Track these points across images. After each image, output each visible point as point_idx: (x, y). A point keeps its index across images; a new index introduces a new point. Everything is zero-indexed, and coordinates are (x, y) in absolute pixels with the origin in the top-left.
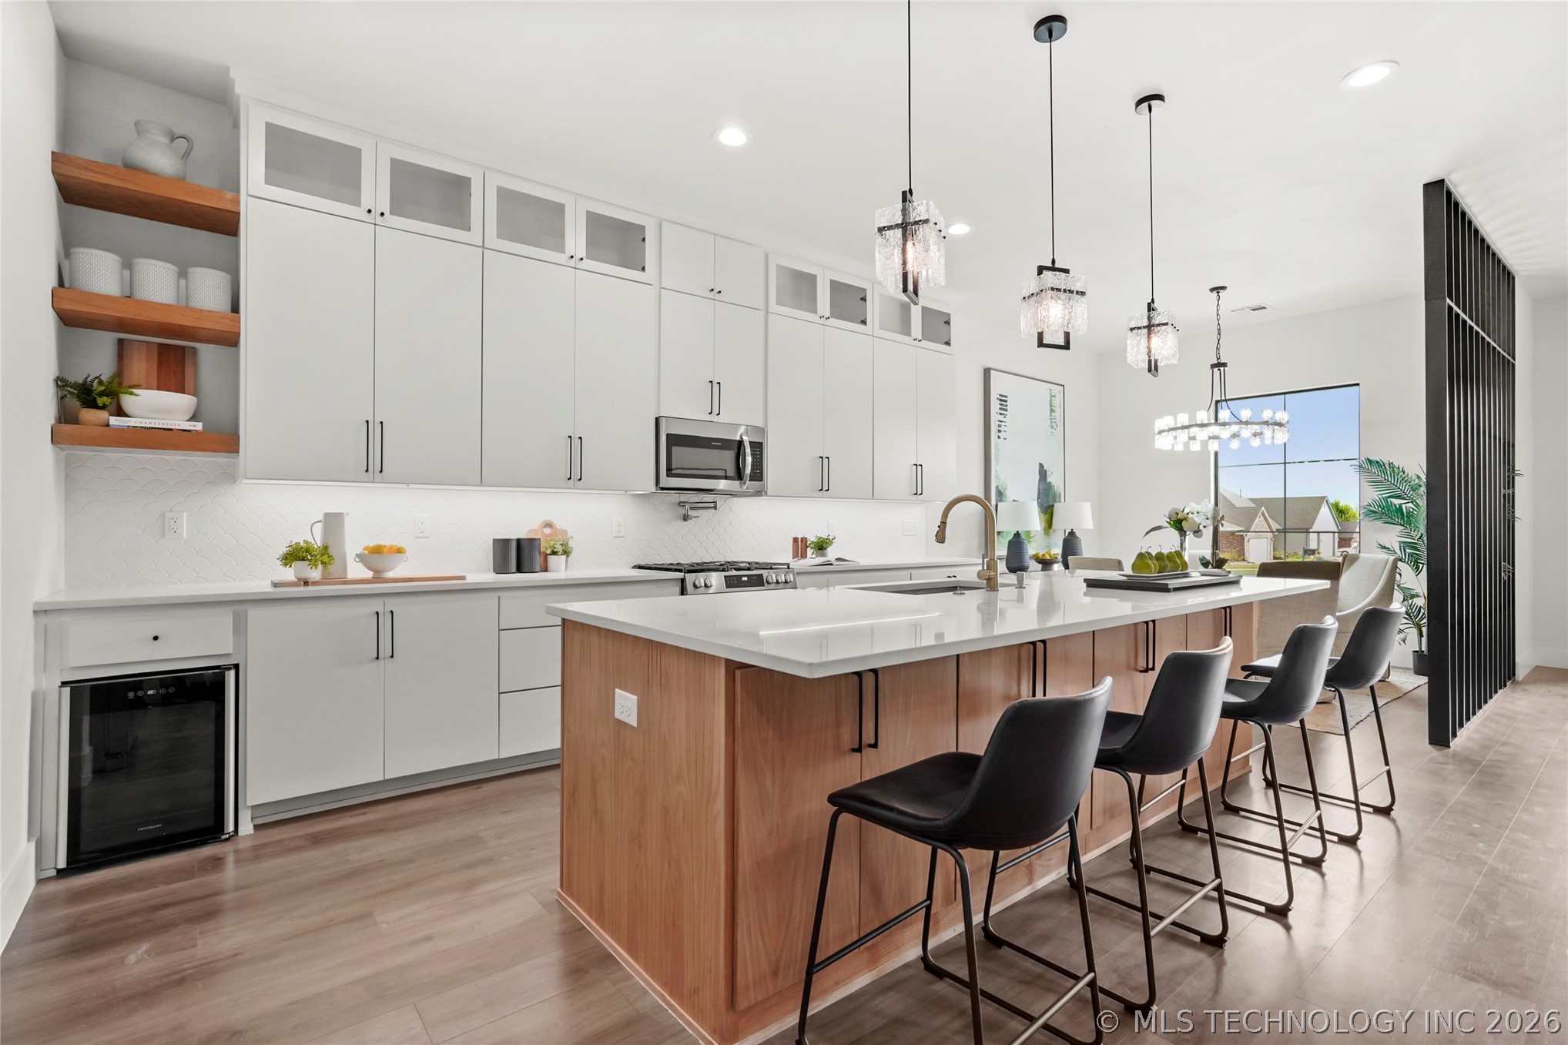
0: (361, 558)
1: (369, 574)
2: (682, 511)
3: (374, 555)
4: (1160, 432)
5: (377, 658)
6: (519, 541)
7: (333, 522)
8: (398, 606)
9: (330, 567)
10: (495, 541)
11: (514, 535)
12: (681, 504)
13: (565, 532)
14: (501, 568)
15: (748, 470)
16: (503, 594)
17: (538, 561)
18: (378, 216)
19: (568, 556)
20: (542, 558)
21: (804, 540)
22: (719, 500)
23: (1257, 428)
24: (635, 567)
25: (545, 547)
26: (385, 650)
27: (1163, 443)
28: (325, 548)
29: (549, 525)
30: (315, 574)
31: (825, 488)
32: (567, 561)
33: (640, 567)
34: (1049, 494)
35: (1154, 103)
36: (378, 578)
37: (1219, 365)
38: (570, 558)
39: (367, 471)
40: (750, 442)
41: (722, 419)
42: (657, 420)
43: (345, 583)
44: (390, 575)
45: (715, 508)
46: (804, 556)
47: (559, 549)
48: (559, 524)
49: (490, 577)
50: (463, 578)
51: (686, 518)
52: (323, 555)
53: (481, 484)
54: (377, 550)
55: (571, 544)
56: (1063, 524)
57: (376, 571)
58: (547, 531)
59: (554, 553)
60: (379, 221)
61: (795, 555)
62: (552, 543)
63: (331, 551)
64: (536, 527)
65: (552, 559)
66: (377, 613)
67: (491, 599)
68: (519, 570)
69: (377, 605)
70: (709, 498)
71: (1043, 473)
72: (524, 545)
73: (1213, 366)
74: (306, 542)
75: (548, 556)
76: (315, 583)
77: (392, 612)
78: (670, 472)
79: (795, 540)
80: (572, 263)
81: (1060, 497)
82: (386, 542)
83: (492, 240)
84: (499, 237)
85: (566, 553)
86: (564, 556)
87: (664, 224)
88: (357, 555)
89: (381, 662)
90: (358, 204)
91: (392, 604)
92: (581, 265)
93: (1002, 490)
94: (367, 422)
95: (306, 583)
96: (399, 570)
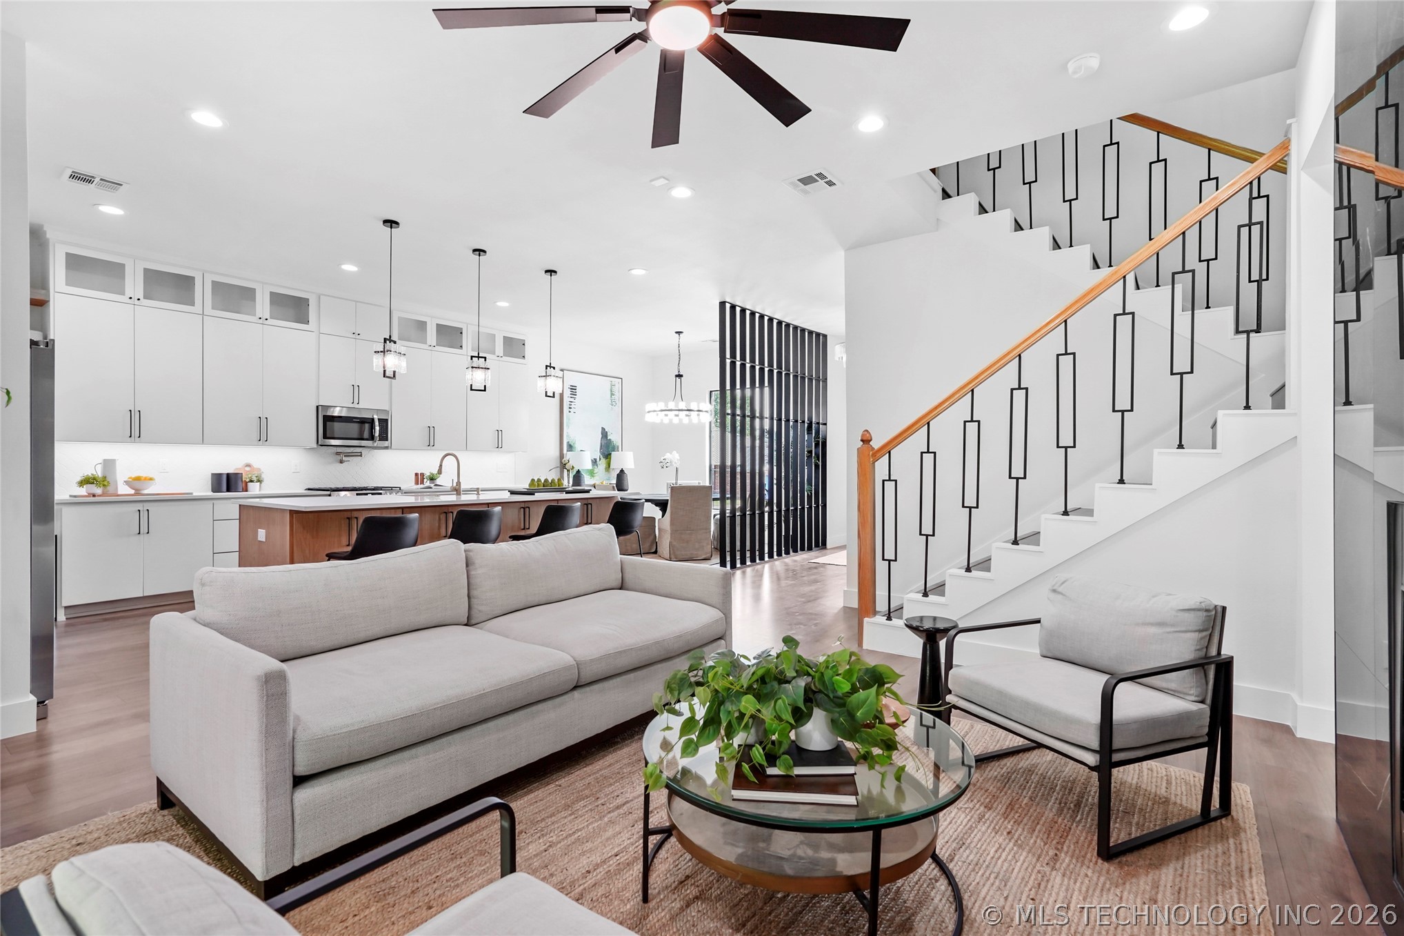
0: (127, 483)
1: (133, 492)
2: (339, 458)
3: (135, 483)
4: (649, 412)
5: (139, 533)
6: (228, 475)
7: (109, 464)
8: (153, 508)
9: (108, 488)
10: (212, 474)
11: (225, 471)
12: (338, 454)
13: (259, 469)
14: (217, 488)
15: (377, 434)
16: (215, 502)
17: (241, 485)
18: (136, 301)
19: (261, 483)
20: (244, 484)
21: (422, 475)
22: (364, 451)
23: (677, 413)
24: (306, 490)
25: (245, 478)
26: (144, 529)
27: (650, 418)
28: (105, 478)
29: (248, 465)
30: (99, 491)
31: (432, 444)
32: (260, 486)
33: (309, 489)
34: (609, 446)
35: (553, 274)
36: (138, 493)
37: (680, 376)
38: (262, 485)
39: (130, 437)
40: (379, 419)
41: (360, 406)
42: (317, 407)
43: (118, 495)
44: (146, 492)
45: (361, 456)
46: (422, 482)
47: (255, 479)
48: (255, 465)
49: (210, 494)
50: (192, 494)
51: (341, 462)
52: (103, 481)
53: (203, 444)
54: (138, 479)
55: (263, 476)
56: (616, 465)
57: (136, 490)
58: (248, 469)
59: (251, 481)
60: (137, 302)
61: (417, 483)
62: (250, 476)
63: (108, 479)
64: (240, 467)
65: (250, 485)
66: (139, 511)
67: (209, 504)
68: (228, 490)
69: (139, 506)
70: (358, 450)
71: (604, 434)
72: (232, 477)
73: (677, 376)
74: (92, 474)
75: (249, 483)
76: (99, 496)
77: (148, 510)
78: (325, 437)
79: (416, 474)
80: (261, 321)
81: (618, 448)
82: (143, 474)
83: (208, 309)
84: (213, 308)
85: (259, 481)
86: (259, 483)
87: (321, 297)
88: (125, 481)
89: (141, 536)
90: (124, 294)
91: (147, 506)
92: (266, 322)
93: (572, 444)
94: (130, 411)
95: (94, 496)
96: (151, 490)
